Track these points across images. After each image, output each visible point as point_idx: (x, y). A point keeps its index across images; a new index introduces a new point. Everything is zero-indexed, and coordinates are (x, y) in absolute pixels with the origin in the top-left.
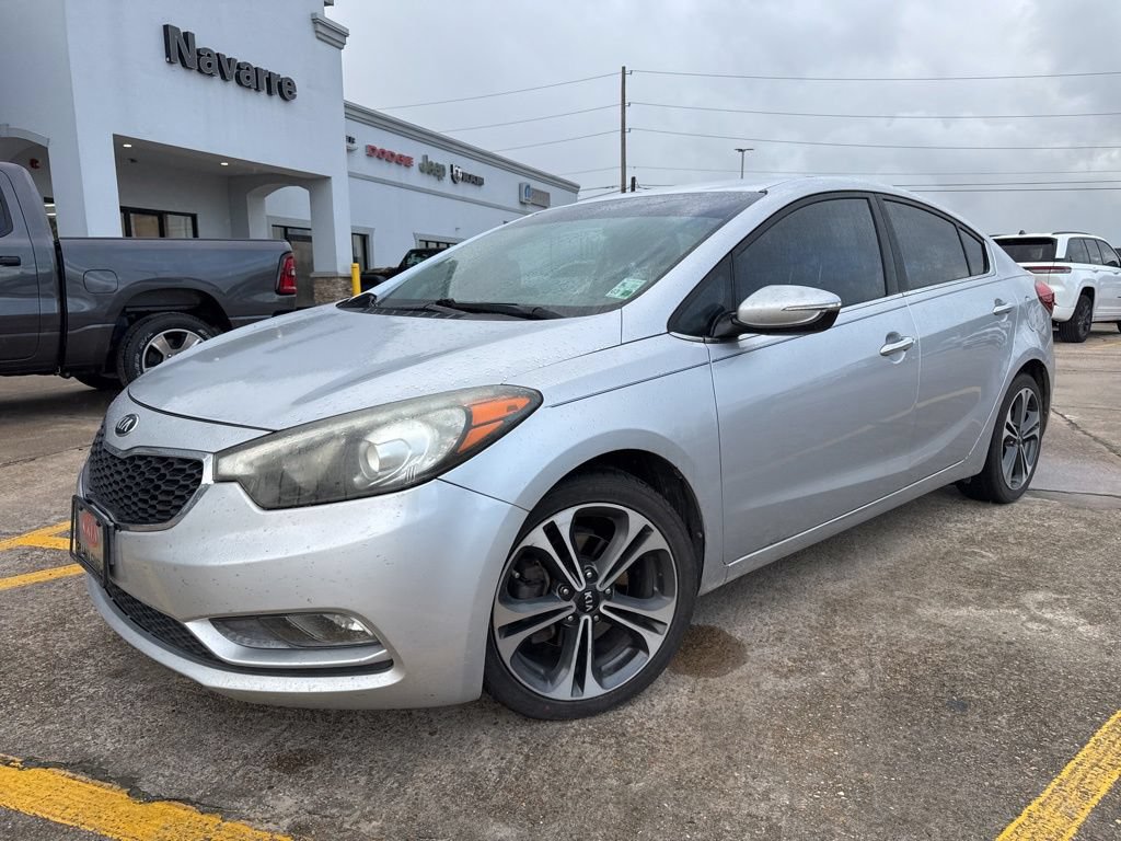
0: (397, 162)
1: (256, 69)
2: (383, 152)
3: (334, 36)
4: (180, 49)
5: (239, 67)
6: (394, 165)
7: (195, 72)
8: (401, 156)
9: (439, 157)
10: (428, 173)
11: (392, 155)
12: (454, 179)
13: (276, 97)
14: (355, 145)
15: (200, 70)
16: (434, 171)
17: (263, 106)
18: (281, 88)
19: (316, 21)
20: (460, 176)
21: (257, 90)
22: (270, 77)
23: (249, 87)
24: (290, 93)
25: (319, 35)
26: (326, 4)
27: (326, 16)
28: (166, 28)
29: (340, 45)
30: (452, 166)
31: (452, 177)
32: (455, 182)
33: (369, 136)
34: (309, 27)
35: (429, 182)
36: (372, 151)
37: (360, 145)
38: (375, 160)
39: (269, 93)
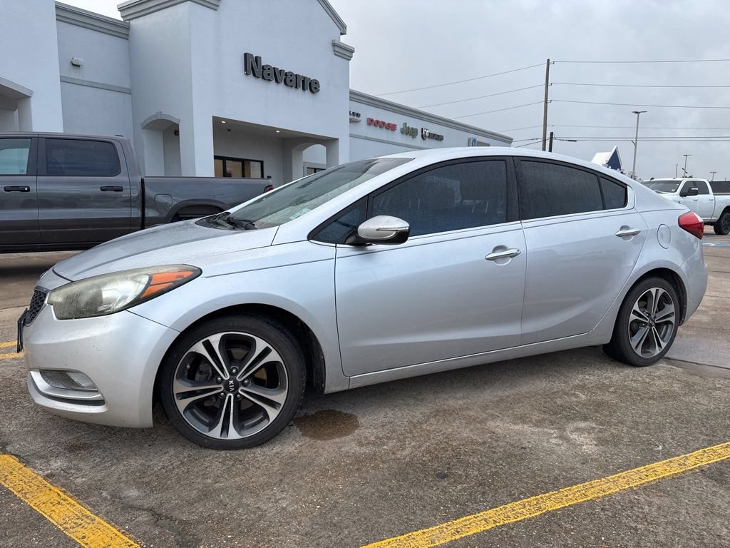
0: (386, 128)
1: (296, 75)
2: (378, 122)
3: (345, 53)
4: (253, 66)
5: (286, 75)
6: (384, 130)
7: (260, 79)
8: (389, 124)
9: (413, 123)
10: (406, 134)
11: (384, 123)
12: (423, 137)
13: (308, 91)
14: (360, 118)
15: (263, 78)
16: (410, 132)
17: (300, 97)
18: (311, 86)
19: (334, 45)
20: (427, 135)
21: (296, 87)
22: (304, 79)
23: (292, 86)
24: (316, 88)
25: (337, 53)
26: (342, 34)
27: (341, 41)
28: (245, 54)
29: (349, 58)
30: (422, 129)
31: (422, 136)
32: (424, 139)
33: (368, 112)
34: (331, 47)
35: (407, 140)
36: (371, 122)
37: (363, 119)
38: (373, 127)
39: (304, 89)
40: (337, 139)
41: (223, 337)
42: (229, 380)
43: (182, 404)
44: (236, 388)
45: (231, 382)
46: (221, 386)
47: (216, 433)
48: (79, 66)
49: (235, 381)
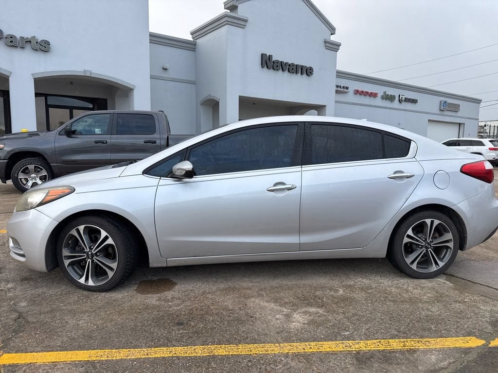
0: (369, 96)
1: (296, 65)
2: (362, 92)
3: (334, 47)
4: (267, 62)
5: (289, 65)
6: (368, 97)
7: (272, 69)
8: (371, 93)
9: (391, 91)
10: (386, 99)
11: (367, 93)
12: (400, 101)
13: (305, 75)
14: (348, 90)
15: (273, 69)
17: (299, 80)
18: (308, 71)
19: (325, 42)
20: (403, 99)
21: (296, 73)
22: (302, 67)
23: (293, 73)
24: (311, 73)
25: (327, 48)
26: (332, 34)
27: (331, 39)
28: (262, 54)
29: (337, 50)
30: (399, 95)
31: (399, 100)
32: (400, 103)
33: (354, 85)
34: (323, 45)
35: (387, 103)
36: (357, 92)
37: (351, 90)
38: (358, 96)
39: (302, 74)
40: (324, 106)
41: (85, 227)
42: (89, 251)
43: (67, 262)
44: (92, 257)
45: (90, 253)
46: (85, 255)
47: (82, 281)
48: (167, 69)
49: (92, 253)
